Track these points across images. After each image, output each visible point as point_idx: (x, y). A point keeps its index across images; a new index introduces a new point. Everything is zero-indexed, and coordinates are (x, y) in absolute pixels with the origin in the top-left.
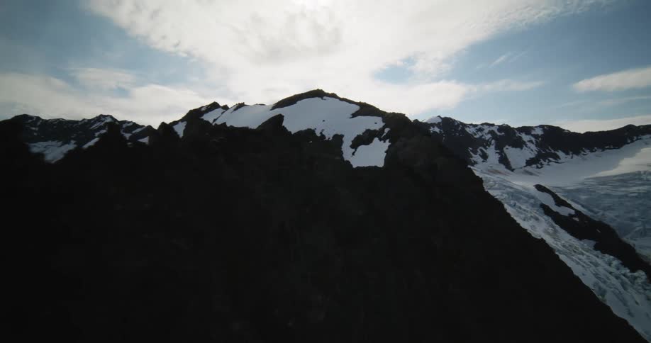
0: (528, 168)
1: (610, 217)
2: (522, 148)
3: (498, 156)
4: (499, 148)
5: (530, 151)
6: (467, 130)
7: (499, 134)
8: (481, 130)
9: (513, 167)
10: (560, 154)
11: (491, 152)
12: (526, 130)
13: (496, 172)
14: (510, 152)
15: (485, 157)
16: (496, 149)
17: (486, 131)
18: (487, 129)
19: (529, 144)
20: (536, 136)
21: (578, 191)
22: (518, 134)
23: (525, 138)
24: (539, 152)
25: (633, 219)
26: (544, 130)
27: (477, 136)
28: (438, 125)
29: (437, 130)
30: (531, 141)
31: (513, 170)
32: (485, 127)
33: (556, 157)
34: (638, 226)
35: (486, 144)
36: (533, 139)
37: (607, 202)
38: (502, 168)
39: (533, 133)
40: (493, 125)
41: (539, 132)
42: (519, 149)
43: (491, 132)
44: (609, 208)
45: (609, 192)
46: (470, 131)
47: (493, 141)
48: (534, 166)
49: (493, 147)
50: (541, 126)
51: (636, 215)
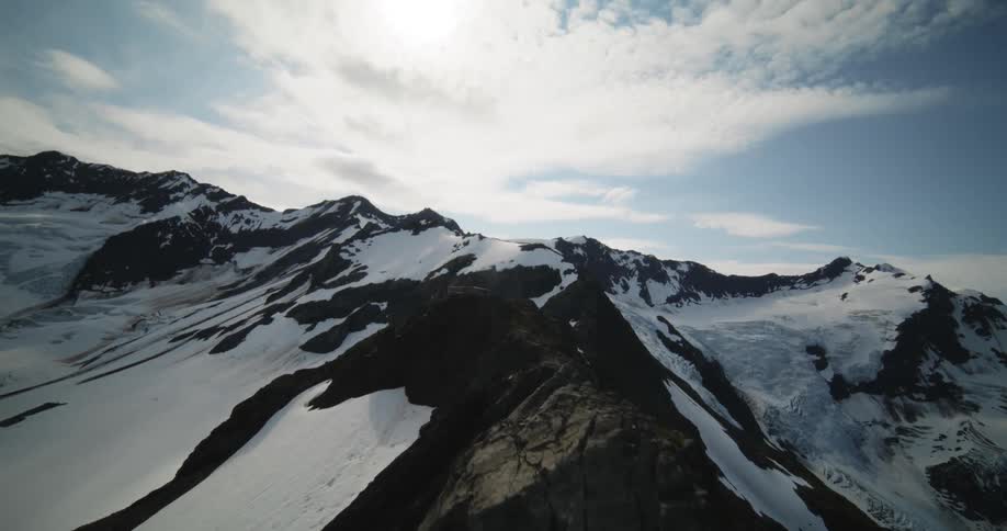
0: (668, 306)
1: (727, 360)
2: (664, 283)
3: (638, 289)
4: (642, 280)
5: (672, 288)
6: (612, 256)
7: (644, 264)
8: (626, 258)
9: (653, 303)
10: (702, 294)
11: (633, 283)
12: (673, 264)
13: (635, 305)
14: (653, 285)
15: (626, 288)
16: (639, 280)
17: (632, 259)
18: (632, 258)
19: (673, 280)
20: (681, 273)
21: (706, 332)
22: (663, 268)
23: (670, 273)
24: (681, 290)
25: (746, 363)
26: (690, 267)
27: (621, 264)
28: (582, 247)
29: (580, 251)
30: (675, 277)
31: (652, 306)
32: (631, 255)
33: (697, 298)
34: (748, 369)
35: (630, 274)
36: (678, 275)
37: (728, 346)
38: (642, 302)
39: (679, 268)
40: (639, 254)
41: (685, 268)
42: (661, 284)
43: (636, 262)
44: (729, 351)
45: (732, 336)
46: (615, 257)
47: (637, 273)
48: (674, 304)
49: (635, 278)
50: (688, 263)
51: (749, 359)
